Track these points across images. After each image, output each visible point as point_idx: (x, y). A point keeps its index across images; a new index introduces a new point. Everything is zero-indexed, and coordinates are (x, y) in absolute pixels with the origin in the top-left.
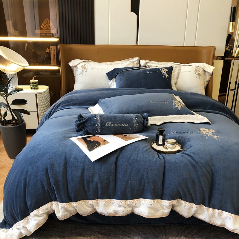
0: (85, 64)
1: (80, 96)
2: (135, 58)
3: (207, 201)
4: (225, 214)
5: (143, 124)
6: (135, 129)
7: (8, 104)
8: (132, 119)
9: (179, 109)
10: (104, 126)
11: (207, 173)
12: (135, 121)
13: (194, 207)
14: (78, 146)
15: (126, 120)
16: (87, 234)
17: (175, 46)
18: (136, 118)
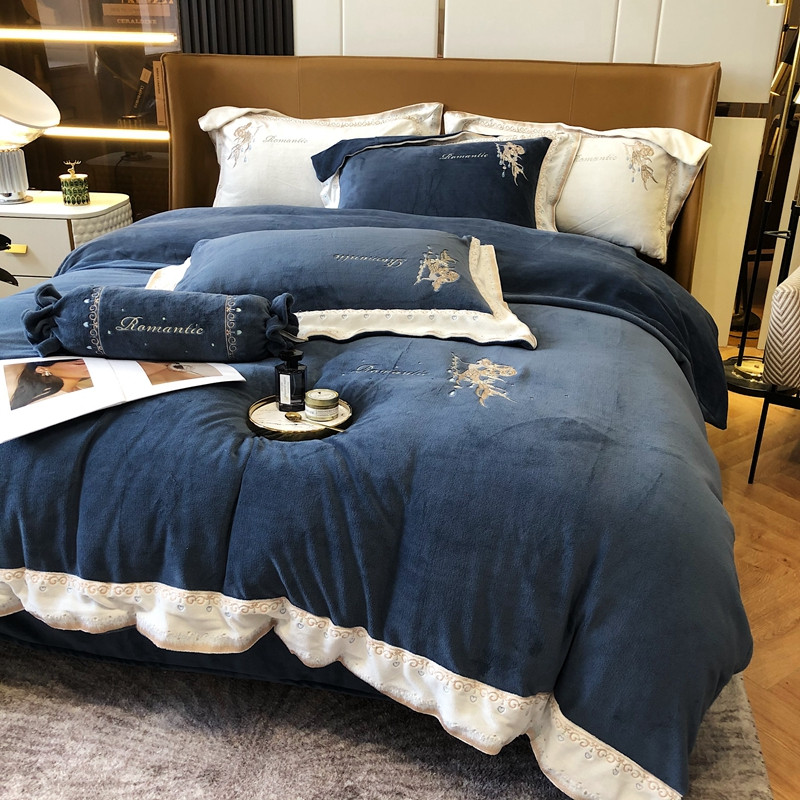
0: (249, 124)
2: (426, 104)
6: (232, 347)
8: (220, 311)
9: (437, 287)
10: (113, 330)
12: (229, 321)
13: (330, 632)
15: (197, 315)
16: (24, 679)
17: (577, 64)
18: (239, 310)
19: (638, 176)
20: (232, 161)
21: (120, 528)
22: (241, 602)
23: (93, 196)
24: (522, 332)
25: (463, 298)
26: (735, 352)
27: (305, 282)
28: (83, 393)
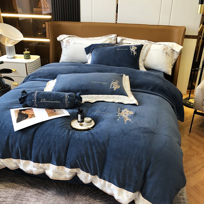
0: (69, 39)
1: (47, 70)
2: (113, 35)
5: (74, 102)
8: (64, 97)
9: (115, 90)
10: (39, 102)
12: (66, 100)
13: (89, 176)
14: (11, 117)
15: (59, 98)
16: (19, 182)
17: (150, 25)
18: (69, 97)
19: (165, 54)
20: (65, 48)
21: (42, 151)
22: (69, 169)
23: (31, 56)
24: (135, 102)
25: (121, 92)
26: (188, 96)
27: (84, 88)
28: (33, 119)
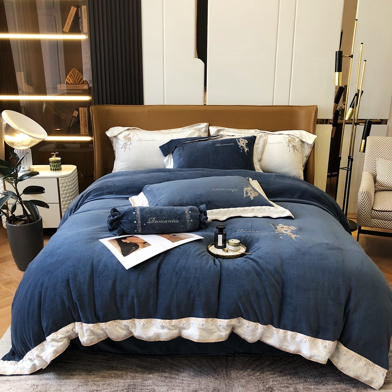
0: (129, 134)
1: (119, 181)
2: (201, 124)
3: (275, 320)
4: (300, 336)
5: (200, 220)
6: (189, 226)
7: (18, 193)
8: (184, 213)
9: (252, 198)
10: (146, 223)
11: (276, 283)
12: (188, 216)
13: (259, 328)
15: (176, 215)
16: (122, 368)
17: (260, 106)
18: (190, 212)
19: (291, 149)
20: (123, 149)
21: (177, 297)
22: (226, 320)
23: (63, 166)
24: (288, 213)
